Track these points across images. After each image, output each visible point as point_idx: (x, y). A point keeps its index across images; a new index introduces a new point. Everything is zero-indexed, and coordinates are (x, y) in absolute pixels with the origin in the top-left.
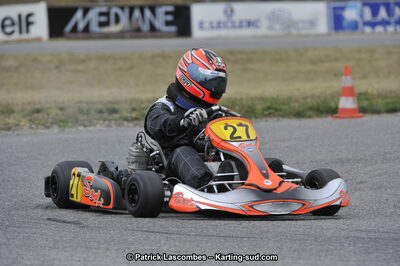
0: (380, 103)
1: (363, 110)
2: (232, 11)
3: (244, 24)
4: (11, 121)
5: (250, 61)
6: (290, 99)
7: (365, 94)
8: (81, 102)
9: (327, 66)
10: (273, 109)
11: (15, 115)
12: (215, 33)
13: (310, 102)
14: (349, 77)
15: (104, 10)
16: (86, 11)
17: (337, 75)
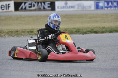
2: (67, 3)
3: (70, 7)
5: (72, 17)
7: (104, 27)
9: (94, 19)
10: (78, 31)
11: (4, 33)
12: (62, 10)
15: (30, 3)
16: (25, 3)
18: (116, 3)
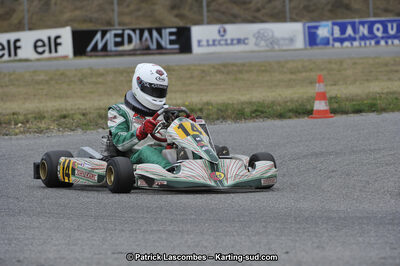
0: (348, 105)
1: (334, 112)
2: (225, 31)
3: (235, 42)
4: (43, 125)
5: (240, 72)
6: (273, 103)
7: (336, 97)
8: (100, 109)
9: (304, 74)
10: (260, 112)
11: (46, 120)
12: (211, 49)
13: (290, 106)
14: (321, 84)
15: (120, 32)
16: (104, 33)
17: (312, 83)
18: (366, 26)
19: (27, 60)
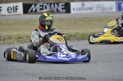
2: (84, 4)
3: (88, 9)
4: (11, 41)
5: (90, 21)
11: (12, 39)
12: (79, 12)
16: (35, 5)
19: (4, 15)
